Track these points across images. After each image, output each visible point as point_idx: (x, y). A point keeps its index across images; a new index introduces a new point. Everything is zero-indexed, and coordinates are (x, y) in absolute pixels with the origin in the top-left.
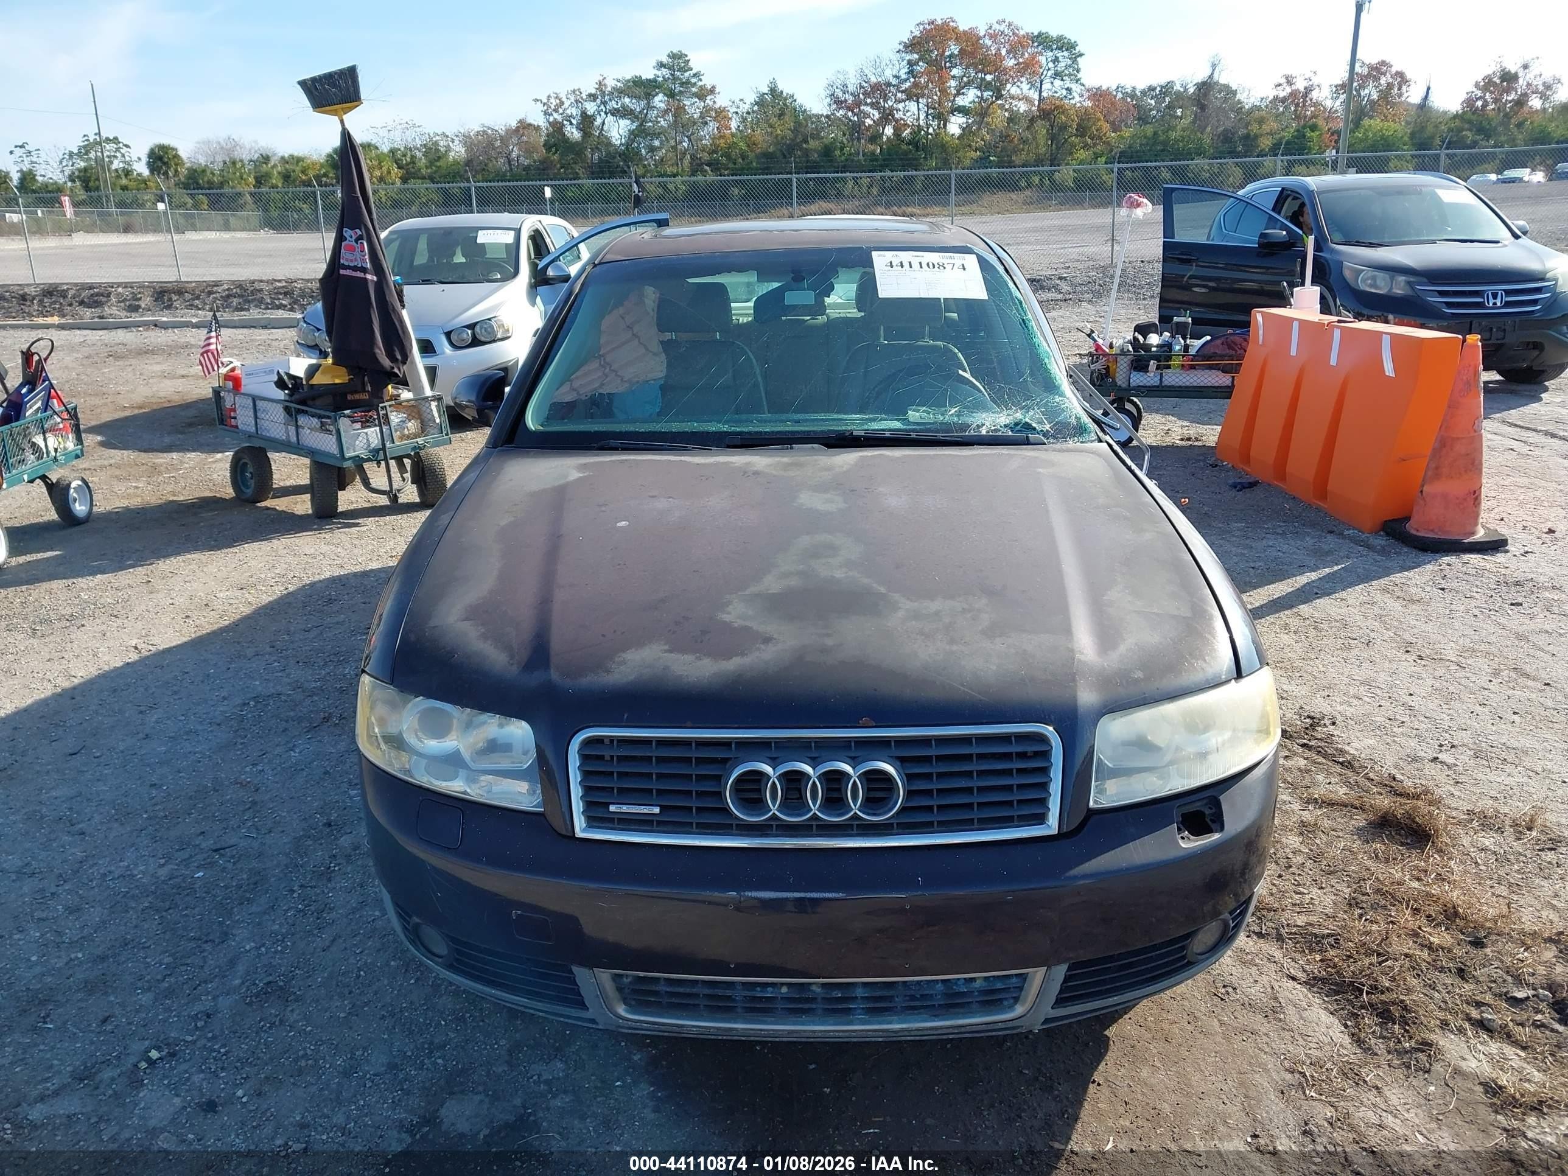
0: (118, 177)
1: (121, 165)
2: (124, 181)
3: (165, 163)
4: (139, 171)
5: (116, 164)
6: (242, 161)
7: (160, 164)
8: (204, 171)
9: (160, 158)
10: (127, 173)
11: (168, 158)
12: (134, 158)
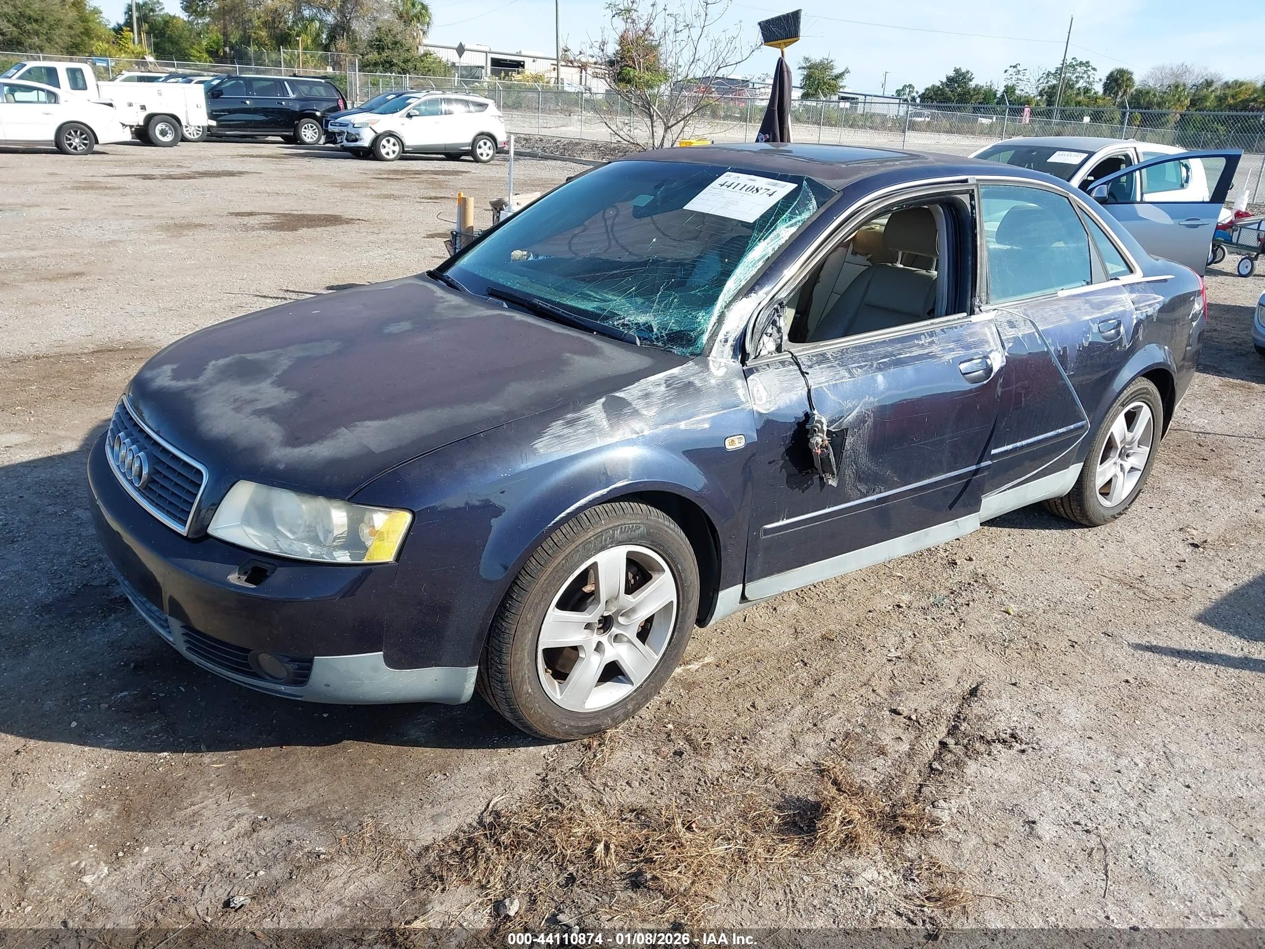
0: (1078, 94)
1: (1085, 84)
2: (1081, 98)
3: (1117, 85)
4: (1097, 90)
5: (1081, 84)
6: (1184, 85)
7: (1113, 84)
8: (1148, 93)
9: (1116, 80)
10: (1087, 90)
11: (1123, 81)
12: (1097, 79)
